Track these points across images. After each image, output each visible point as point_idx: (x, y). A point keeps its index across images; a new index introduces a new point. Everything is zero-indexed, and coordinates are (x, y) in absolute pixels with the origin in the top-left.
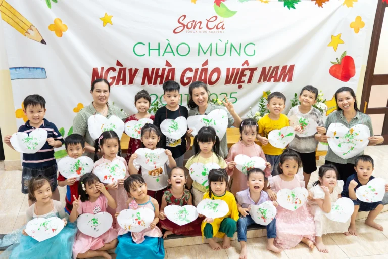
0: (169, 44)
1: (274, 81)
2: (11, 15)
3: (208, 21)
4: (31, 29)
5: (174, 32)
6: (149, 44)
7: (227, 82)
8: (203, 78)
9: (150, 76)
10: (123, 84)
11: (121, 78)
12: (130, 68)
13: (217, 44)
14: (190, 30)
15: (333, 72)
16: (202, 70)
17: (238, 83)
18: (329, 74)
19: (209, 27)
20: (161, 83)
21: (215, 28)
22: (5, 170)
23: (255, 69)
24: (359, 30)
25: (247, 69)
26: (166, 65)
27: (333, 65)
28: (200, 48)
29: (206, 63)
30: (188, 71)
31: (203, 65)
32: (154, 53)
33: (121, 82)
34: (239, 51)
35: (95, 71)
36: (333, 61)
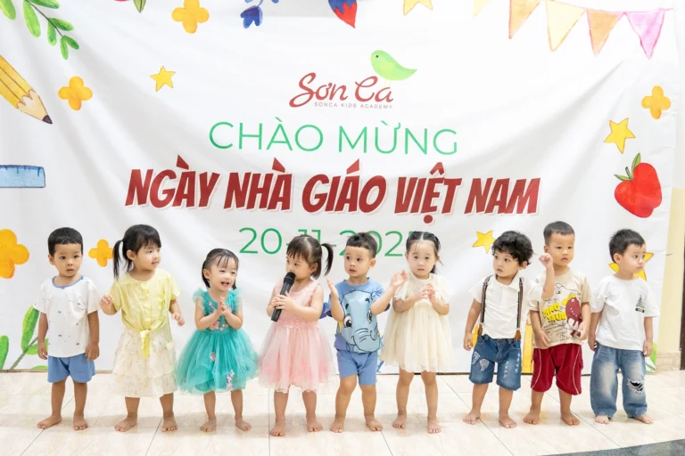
0: (280, 126)
1: (499, 212)
3: (360, 85)
4: (29, 96)
5: (292, 104)
6: (241, 124)
7: (400, 208)
8: (348, 197)
9: (244, 191)
10: (188, 206)
11: (186, 192)
12: (203, 172)
13: (377, 129)
14: (323, 101)
15: (621, 197)
16: (348, 180)
17: (422, 212)
18: (615, 201)
19: (362, 96)
20: (263, 205)
21: (374, 98)
23: (458, 182)
25: (440, 181)
26: (274, 168)
27: (621, 181)
28: (343, 136)
29: (355, 167)
30: (319, 182)
31: (349, 170)
32: (251, 144)
33: (184, 201)
34: (423, 145)
35: (135, 175)
36: (619, 174)
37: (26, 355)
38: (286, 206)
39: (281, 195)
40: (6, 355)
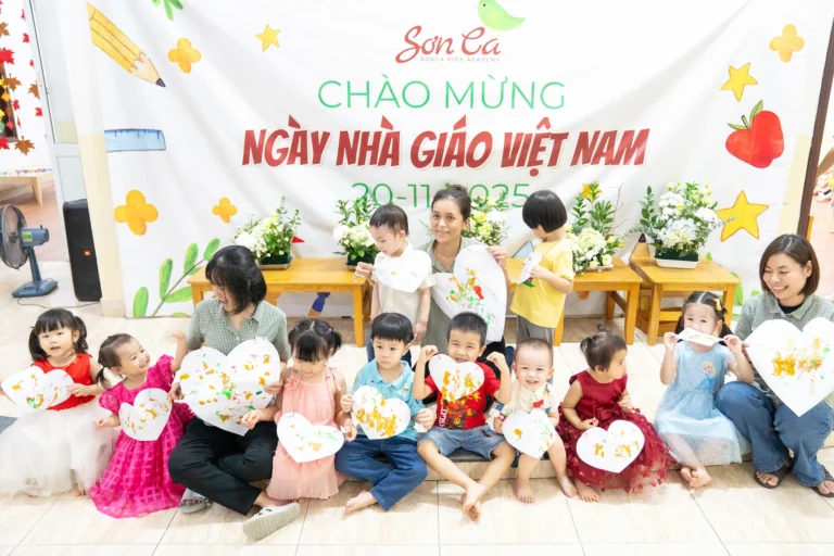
0: (387, 83)
1: (607, 163)
2: (107, 36)
3: (466, 37)
4: (140, 60)
5: (398, 59)
6: (349, 83)
7: (507, 162)
8: (456, 153)
9: (354, 149)
10: (302, 163)
11: (299, 150)
12: (314, 131)
13: (483, 83)
14: (429, 56)
15: (734, 146)
16: (455, 136)
17: (529, 165)
18: (726, 150)
19: (468, 48)
20: (373, 162)
21: (481, 50)
22: (102, 315)
23: (565, 136)
24: (790, 54)
25: (546, 136)
26: (382, 126)
27: (734, 130)
28: (450, 92)
29: (462, 123)
30: (426, 139)
31: (456, 127)
32: (359, 101)
33: (298, 159)
34: (529, 99)
35: (249, 135)
36: (734, 123)
37: (165, 304)
38: (395, 162)
39: (390, 152)
40: (147, 304)
